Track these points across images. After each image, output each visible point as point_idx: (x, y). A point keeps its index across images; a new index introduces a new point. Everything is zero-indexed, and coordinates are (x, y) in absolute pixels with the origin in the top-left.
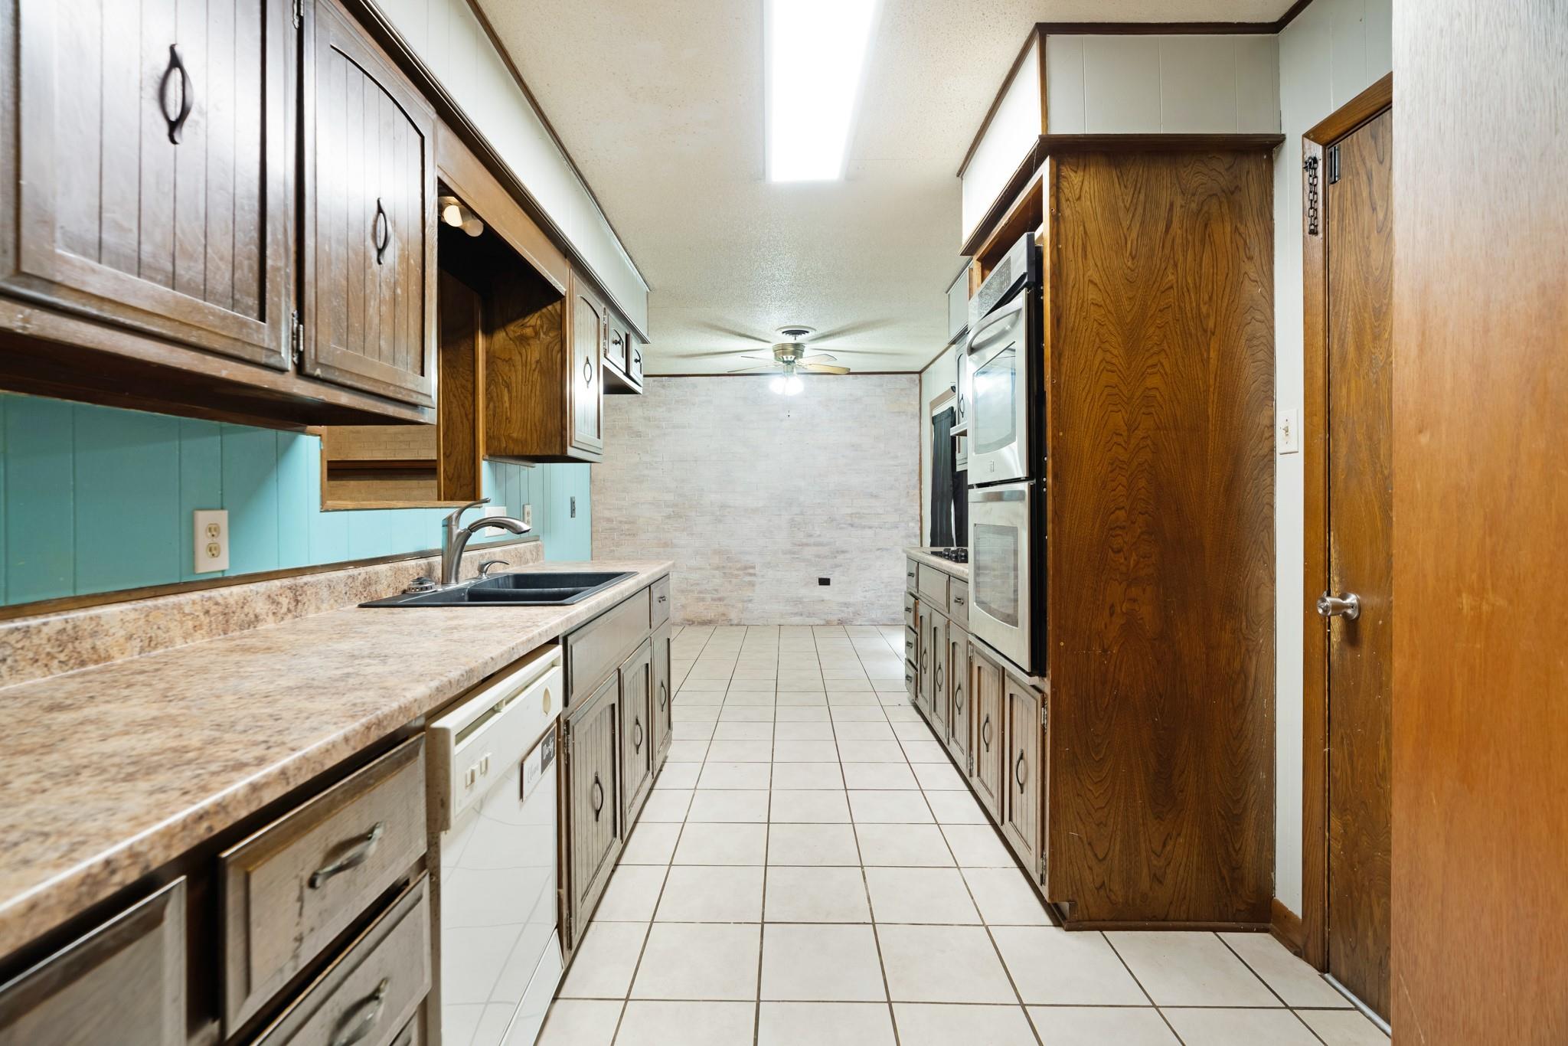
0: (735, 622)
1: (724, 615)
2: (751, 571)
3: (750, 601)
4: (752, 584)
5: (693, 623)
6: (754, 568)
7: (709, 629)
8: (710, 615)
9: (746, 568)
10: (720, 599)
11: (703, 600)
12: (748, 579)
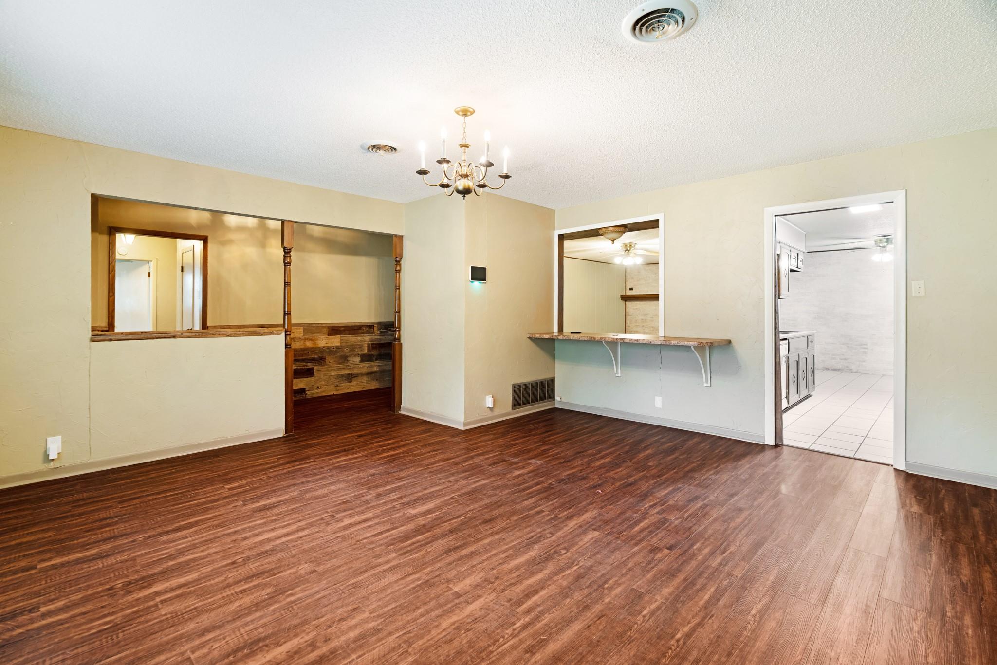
0: (855, 371)
1: (847, 367)
2: (865, 346)
3: (864, 361)
4: (865, 353)
5: (829, 369)
6: (866, 345)
7: (839, 373)
8: (839, 366)
9: (861, 345)
10: (845, 359)
11: (835, 359)
12: (863, 350)
